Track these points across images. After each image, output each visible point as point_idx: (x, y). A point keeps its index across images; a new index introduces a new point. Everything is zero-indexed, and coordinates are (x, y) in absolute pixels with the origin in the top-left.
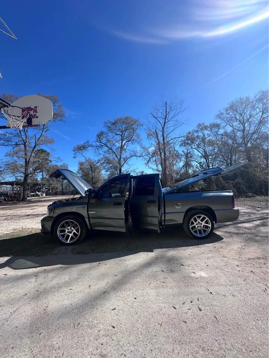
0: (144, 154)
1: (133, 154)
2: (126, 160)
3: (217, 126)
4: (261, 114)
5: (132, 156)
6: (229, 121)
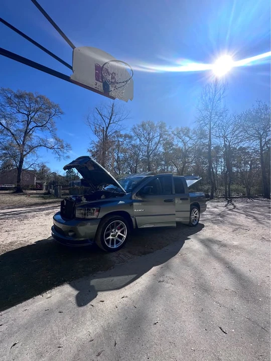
0: (56, 147)
1: (42, 144)
2: (32, 148)
3: (130, 137)
4: (158, 137)
5: (41, 146)
6: (139, 136)
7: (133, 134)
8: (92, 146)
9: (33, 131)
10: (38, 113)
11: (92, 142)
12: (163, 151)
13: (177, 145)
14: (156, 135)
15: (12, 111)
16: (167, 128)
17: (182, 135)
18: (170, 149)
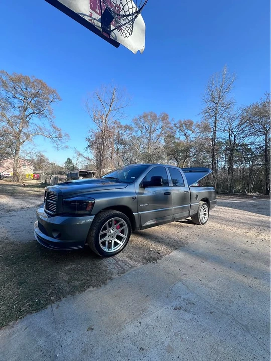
0: (54, 136)
3: (131, 129)
4: (160, 130)
5: (38, 134)
6: (140, 127)
7: (134, 126)
8: (90, 134)
9: (30, 119)
10: (35, 99)
11: (91, 131)
12: (164, 144)
13: (178, 139)
14: (157, 128)
15: (8, 95)
16: (169, 120)
17: (184, 128)
18: (171, 143)
